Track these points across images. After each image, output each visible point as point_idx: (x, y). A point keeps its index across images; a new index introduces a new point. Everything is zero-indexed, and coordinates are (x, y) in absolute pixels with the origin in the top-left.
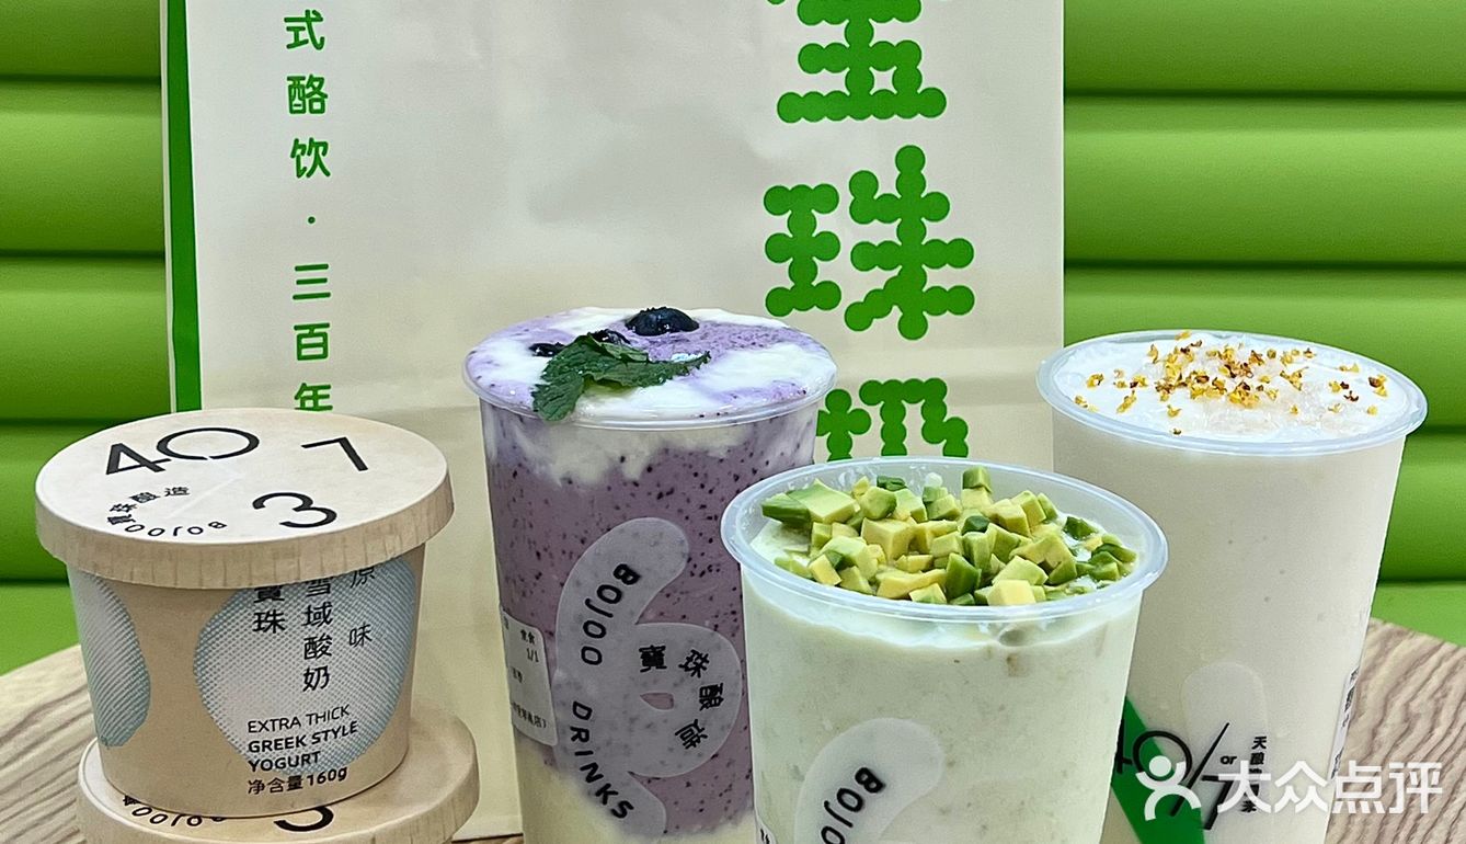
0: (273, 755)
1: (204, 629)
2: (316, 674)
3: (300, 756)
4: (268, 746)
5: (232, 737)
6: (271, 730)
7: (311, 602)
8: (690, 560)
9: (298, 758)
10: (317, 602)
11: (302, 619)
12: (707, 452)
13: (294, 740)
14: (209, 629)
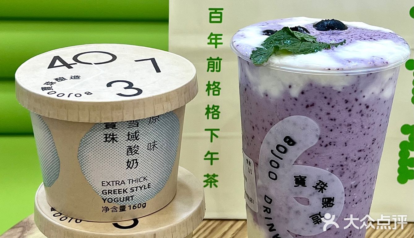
0: (113, 196)
1: (82, 140)
2: (132, 162)
3: (125, 197)
4: (111, 192)
5: (95, 187)
6: (112, 185)
7: (130, 130)
8: (320, 138)
9: (124, 198)
10: (132, 131)
11: (126, 138)
12: (331, 87)
13: (122, 190)
14: (84, 140)
